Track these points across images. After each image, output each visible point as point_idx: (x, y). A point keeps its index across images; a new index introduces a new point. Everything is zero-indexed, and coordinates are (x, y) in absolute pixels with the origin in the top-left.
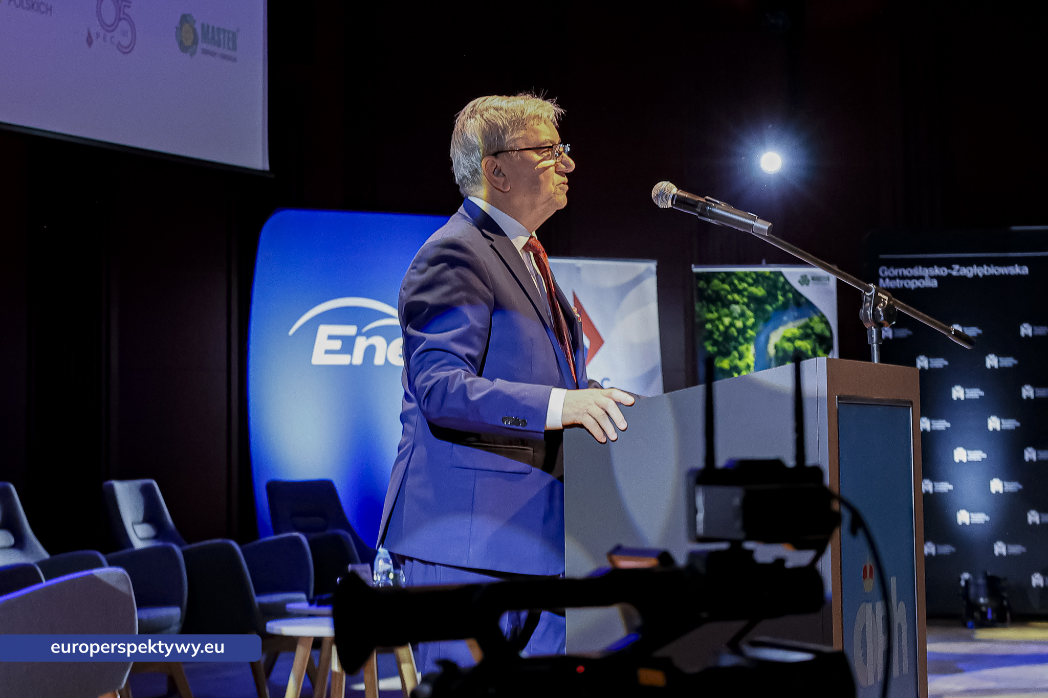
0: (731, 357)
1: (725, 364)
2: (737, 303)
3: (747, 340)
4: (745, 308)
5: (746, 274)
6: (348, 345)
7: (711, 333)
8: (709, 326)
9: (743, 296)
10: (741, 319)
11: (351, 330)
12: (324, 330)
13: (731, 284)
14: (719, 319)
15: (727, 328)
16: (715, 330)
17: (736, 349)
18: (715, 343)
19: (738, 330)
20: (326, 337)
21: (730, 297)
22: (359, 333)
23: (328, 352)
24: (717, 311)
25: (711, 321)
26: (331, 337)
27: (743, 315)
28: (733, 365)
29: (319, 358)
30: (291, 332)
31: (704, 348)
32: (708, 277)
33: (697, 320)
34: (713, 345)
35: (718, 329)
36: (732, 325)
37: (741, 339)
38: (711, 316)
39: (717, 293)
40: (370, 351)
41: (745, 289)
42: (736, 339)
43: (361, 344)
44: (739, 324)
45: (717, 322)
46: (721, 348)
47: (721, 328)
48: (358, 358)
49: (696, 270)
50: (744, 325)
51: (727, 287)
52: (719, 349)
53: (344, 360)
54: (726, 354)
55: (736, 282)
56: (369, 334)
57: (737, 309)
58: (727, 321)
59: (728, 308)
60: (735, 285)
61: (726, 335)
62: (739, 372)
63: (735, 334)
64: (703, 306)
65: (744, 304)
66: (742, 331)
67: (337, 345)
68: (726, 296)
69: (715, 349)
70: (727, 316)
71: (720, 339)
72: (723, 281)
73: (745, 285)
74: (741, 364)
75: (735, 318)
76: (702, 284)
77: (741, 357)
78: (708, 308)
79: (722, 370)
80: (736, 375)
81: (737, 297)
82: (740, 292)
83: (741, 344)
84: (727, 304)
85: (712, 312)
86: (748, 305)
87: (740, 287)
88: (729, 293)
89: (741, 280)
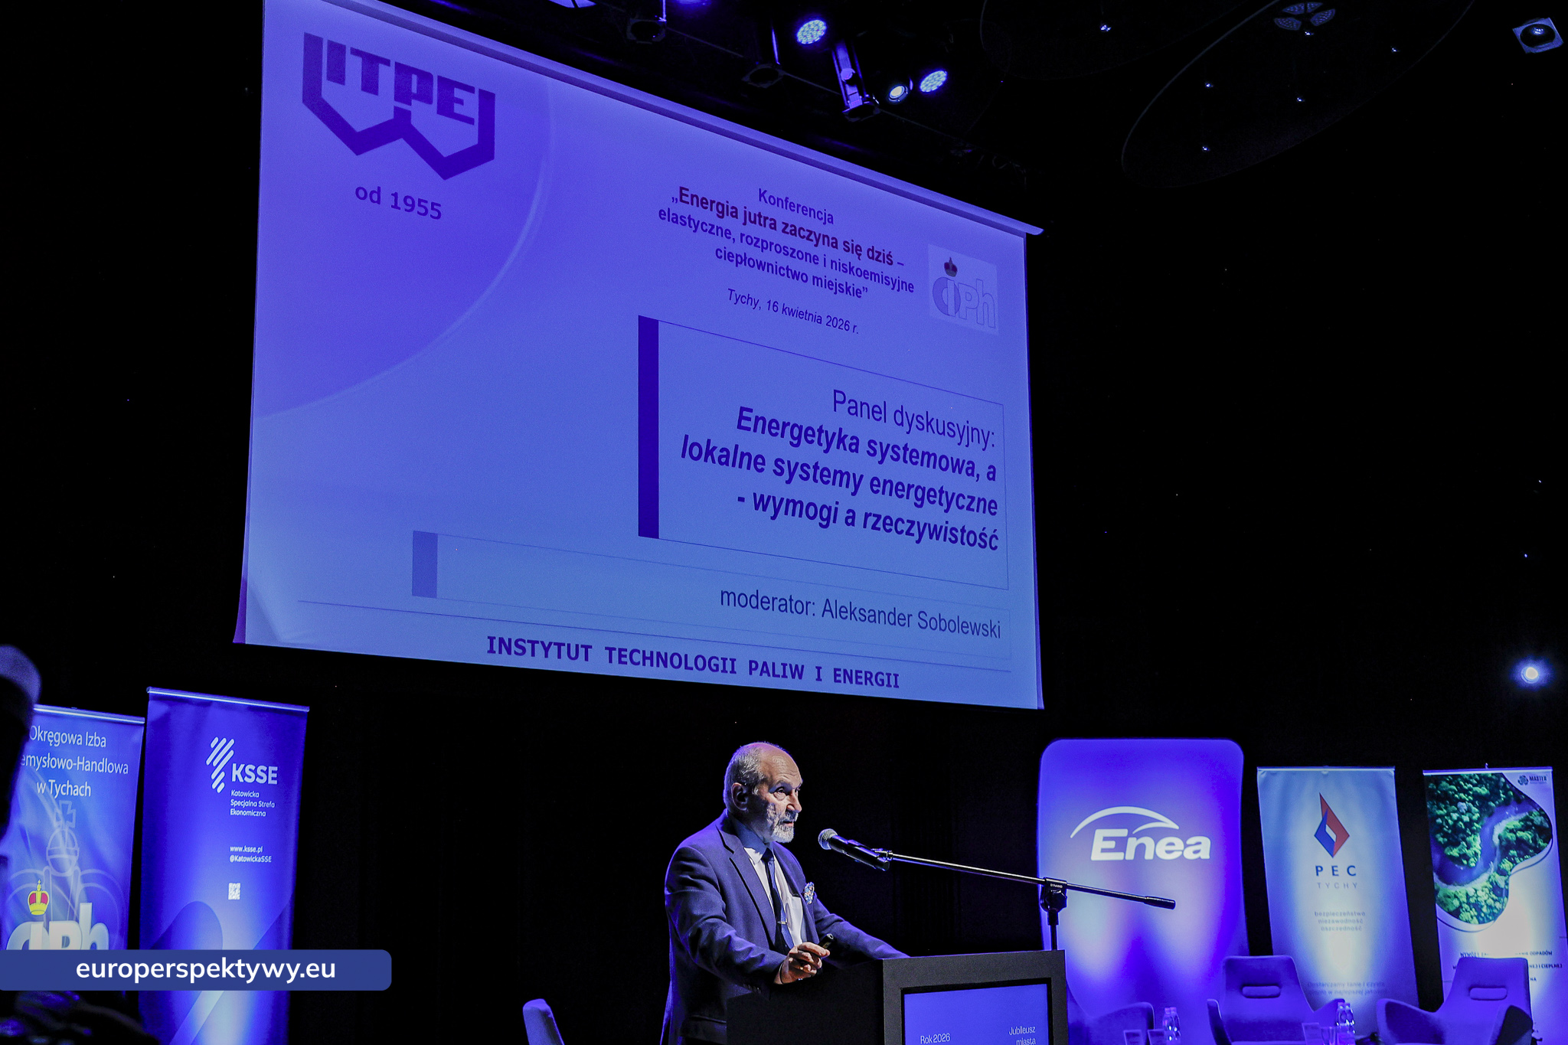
0: (1460, 847)
1: (1455, 852)
2: (1464, 801)
3: (1473, 832)
4: (1470, 804)
5: (1471, 777)
6: (1121, 844)
7: (1441, 826)
8: (1439, 821)
9: (1469, 795)
10: (1468, 815)
11: (1123, 833)
12: (1100, 834)
13: (1458, 785)
14: (1448, 814)
15: (1456, 822)
16: (1444, 824)
17: (1464, 839)
18: (1445, 835)
19: (1465, 824)
20: (1102, 838)
21: (1456, 796)
22: (1130, 835)
23: (1104, 850)
24: (1446, 808)
25: (1442, 817)
26: (1106, 839)
27: (1469, 811)
28: (1461, 853)
29: (1097, 855)
30: (1072, 837)
31: (1436, 839)
32: (1437, 780)
33: (1429, 816)
34: (1443, 837)
35: (1447, 823)
36: (1460, 819)
37: (1468, 831)
38: (1440, 812)
39: (1445, 793)
40: (1140, 849)
41: (1470, 789)
42: (1464, 831)
43: (1133, 843)
44: (1466, 818)
45: (1446, 817)
46: (1451, 839)
47: (1450, 822)
48: (1130, 855)
49: (1425, 774)
50: (1471, 819)
51: (1454, 787)
52: (1448, 840)
53: (1119, 856)
54: (1456, 844)
55: (1462, 783)
56: (1138, 836)
57: (1463, 806)
58: (1455, 816)
59: (1456, 806)
60: (1461, 786)
61: (1454, 827)
62: (1468, 859)
63: (1463, 827)
64: (1434, 804)
65: (1470, 801)
66: (1469, 825)
67: (1112, 844)
68: (1453, 795)
69: (1446, 840)
70: (1454, 812)
71: (1450, 831)
72: (1450, 783)
73: (1470, 786)
74: (1469, 852)
75: (1463, 814)
76: (1431, 786)
77: (1469, 847)
78: (1438, 805)
79: (1452, 858)
80: (1465, 862)
81: (1462, 795)
82: (1465, 792)
83: (1468, 835)
84: (1455, 802)
85: (1442, 810)
86: (1474, 804)
87: (1466, 788)
88: (1456, 793)
89: (1466, 781)
